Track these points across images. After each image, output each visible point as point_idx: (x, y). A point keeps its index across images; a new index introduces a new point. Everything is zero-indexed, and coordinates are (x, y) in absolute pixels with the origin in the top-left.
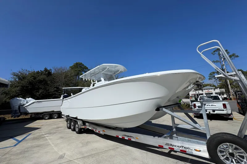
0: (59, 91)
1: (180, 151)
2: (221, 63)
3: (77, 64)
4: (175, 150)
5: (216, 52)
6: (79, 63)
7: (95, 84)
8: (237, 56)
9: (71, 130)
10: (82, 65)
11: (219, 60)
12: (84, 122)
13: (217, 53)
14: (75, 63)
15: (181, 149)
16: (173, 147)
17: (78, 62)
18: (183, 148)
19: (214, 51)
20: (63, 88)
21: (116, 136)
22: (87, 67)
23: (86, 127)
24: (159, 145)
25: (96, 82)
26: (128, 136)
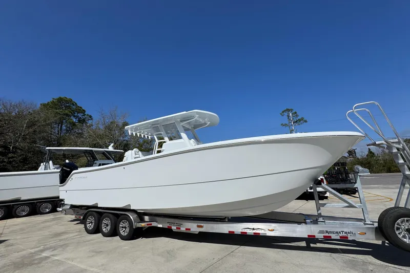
0: (10, 155)
1: (339, 238)
2: (290, 127)
3: (60, 100)
4: (332, 238)
5: (284, 113)
6: (66, 99)
7: (164, 144)
8: (306, 121)
9: (100, 234)
10: (73, 105)
11: (287, 123)
12: (141, 215)
13: (286, 114)
14: (57, 97)
15: (341, 235)
16: (330, 235)
17: (62, 97)
18: (344, 233)
19: (283, 112)
20: (47, 148)
21: (229, 232)
22: (83, 108)
23: (151, 224)
24: (308, 236)
25: (166, 139)
26: (253, 229)
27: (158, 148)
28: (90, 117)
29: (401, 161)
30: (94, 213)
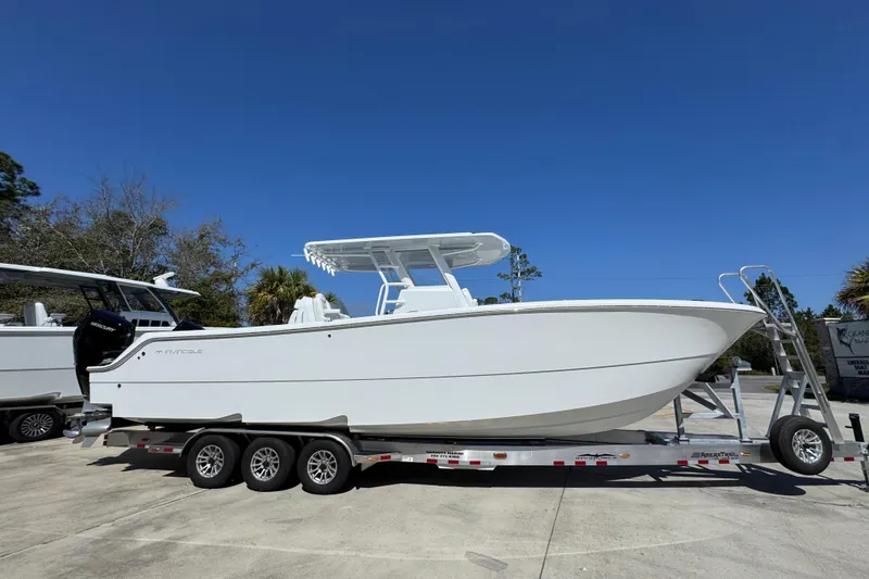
15: (720, 458)
16: (706, 458)
18: (724, 454)
23: (389, 457)
24: (679, 462)
25: (407, 281)
26: (597, 456)
27: (388, 299)
28: (31, 188)
29: (783, 354)
30: (221, 437)
